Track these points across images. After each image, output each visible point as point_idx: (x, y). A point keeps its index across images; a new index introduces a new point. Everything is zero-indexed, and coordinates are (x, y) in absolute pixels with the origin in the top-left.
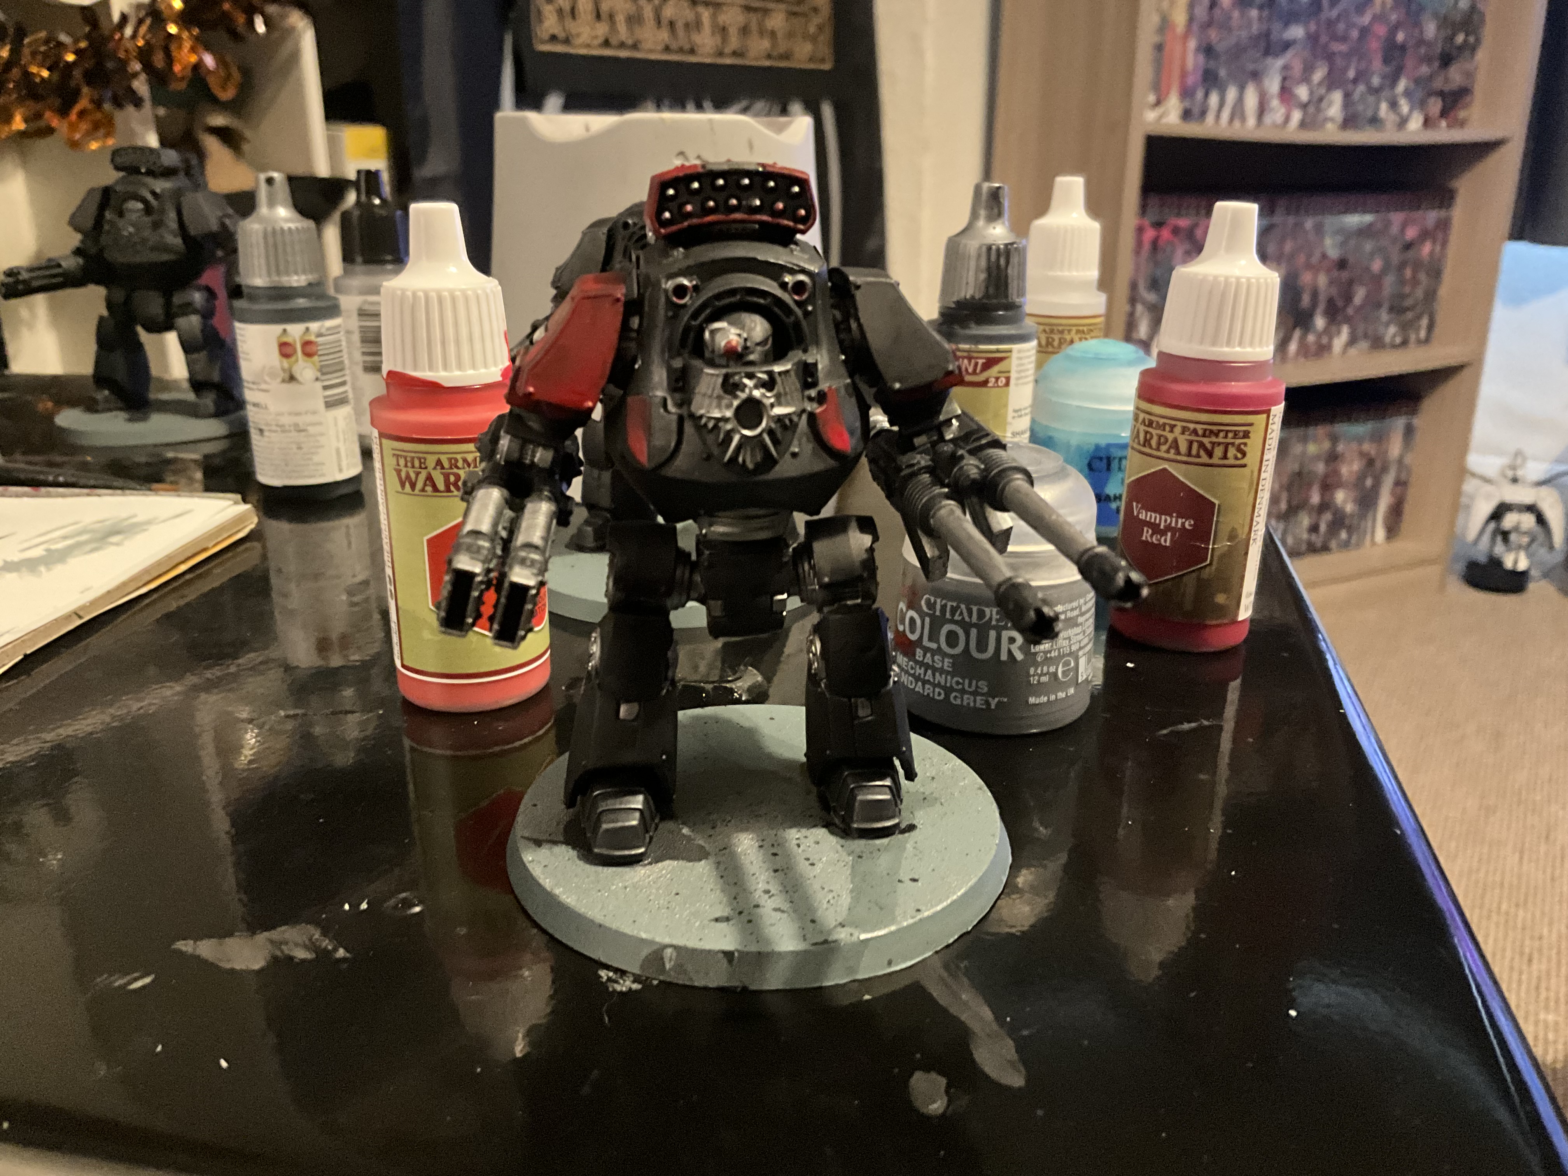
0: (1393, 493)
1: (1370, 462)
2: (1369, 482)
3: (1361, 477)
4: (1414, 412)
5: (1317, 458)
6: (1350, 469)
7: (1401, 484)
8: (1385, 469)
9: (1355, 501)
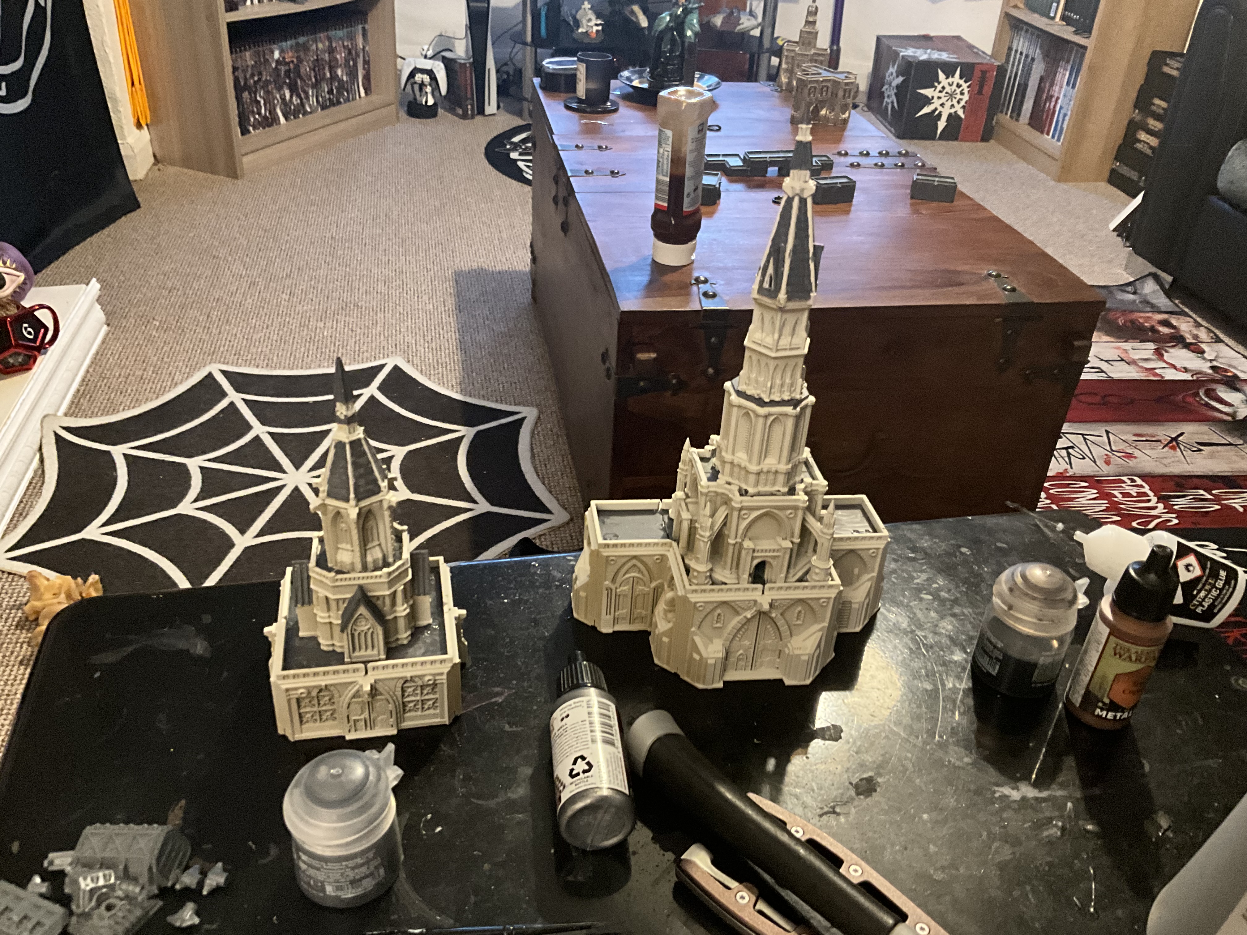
0: (364, 68)
1: (350, 53)
2: (351, 63)
3: (347, 61)
4: (365, 21)
5: (323, 51)
6: (341, 56)
7: (366, 63)
8: (358, 55)
9: (347, 74)
